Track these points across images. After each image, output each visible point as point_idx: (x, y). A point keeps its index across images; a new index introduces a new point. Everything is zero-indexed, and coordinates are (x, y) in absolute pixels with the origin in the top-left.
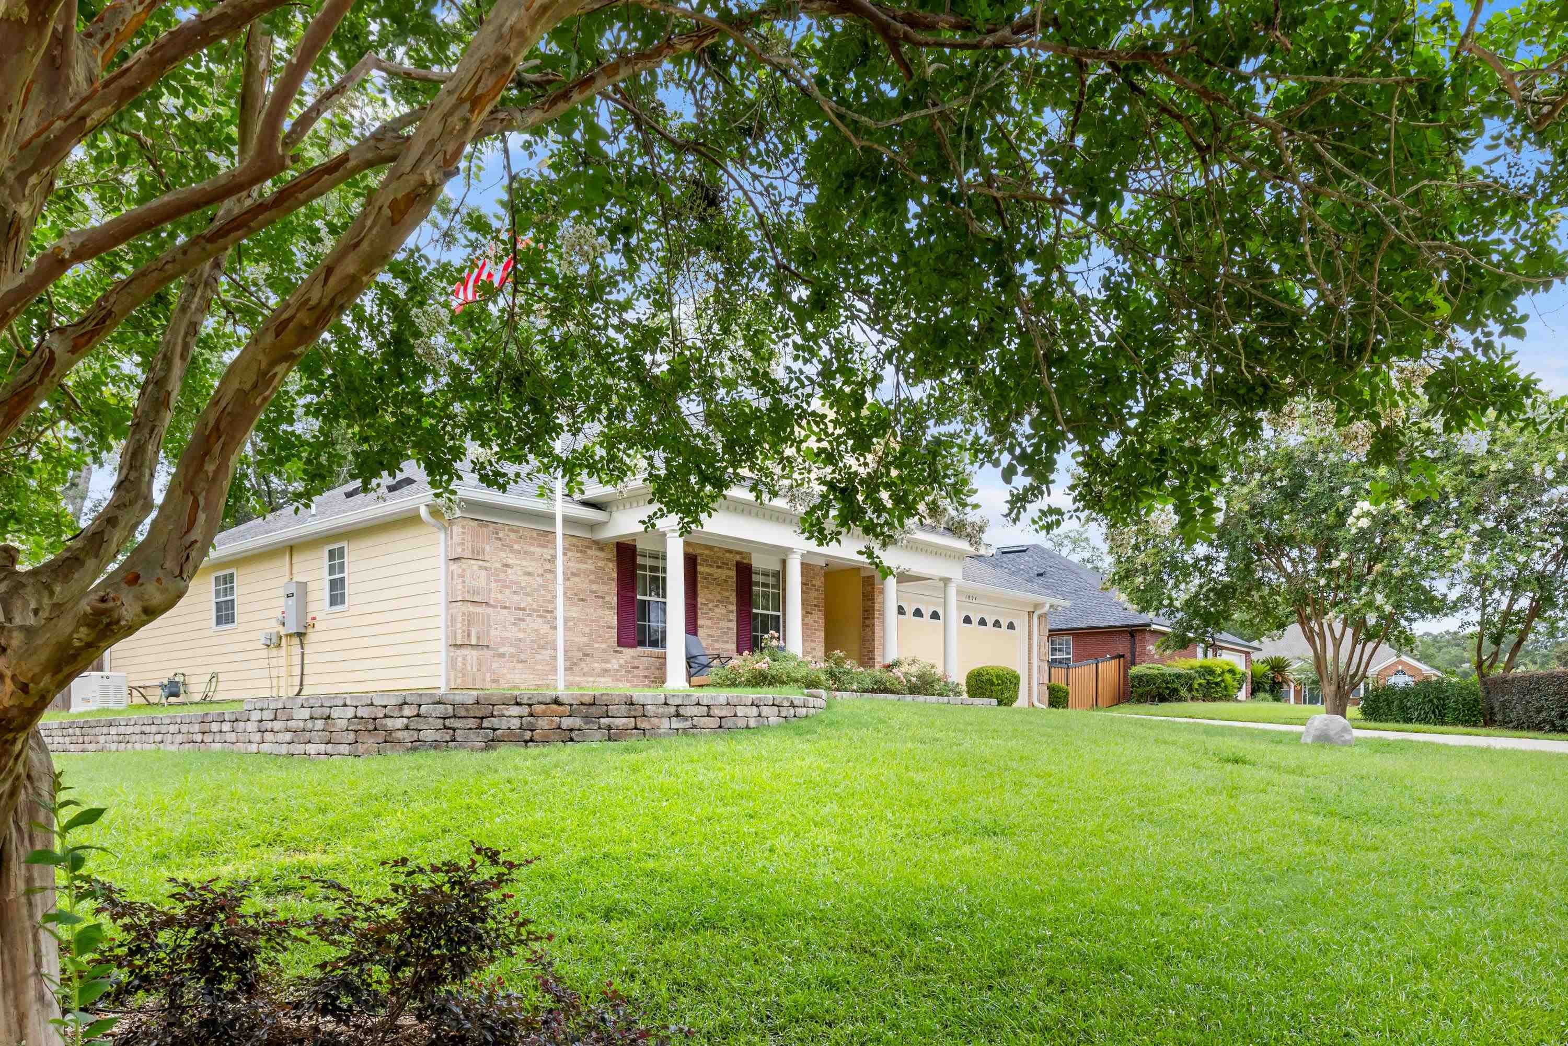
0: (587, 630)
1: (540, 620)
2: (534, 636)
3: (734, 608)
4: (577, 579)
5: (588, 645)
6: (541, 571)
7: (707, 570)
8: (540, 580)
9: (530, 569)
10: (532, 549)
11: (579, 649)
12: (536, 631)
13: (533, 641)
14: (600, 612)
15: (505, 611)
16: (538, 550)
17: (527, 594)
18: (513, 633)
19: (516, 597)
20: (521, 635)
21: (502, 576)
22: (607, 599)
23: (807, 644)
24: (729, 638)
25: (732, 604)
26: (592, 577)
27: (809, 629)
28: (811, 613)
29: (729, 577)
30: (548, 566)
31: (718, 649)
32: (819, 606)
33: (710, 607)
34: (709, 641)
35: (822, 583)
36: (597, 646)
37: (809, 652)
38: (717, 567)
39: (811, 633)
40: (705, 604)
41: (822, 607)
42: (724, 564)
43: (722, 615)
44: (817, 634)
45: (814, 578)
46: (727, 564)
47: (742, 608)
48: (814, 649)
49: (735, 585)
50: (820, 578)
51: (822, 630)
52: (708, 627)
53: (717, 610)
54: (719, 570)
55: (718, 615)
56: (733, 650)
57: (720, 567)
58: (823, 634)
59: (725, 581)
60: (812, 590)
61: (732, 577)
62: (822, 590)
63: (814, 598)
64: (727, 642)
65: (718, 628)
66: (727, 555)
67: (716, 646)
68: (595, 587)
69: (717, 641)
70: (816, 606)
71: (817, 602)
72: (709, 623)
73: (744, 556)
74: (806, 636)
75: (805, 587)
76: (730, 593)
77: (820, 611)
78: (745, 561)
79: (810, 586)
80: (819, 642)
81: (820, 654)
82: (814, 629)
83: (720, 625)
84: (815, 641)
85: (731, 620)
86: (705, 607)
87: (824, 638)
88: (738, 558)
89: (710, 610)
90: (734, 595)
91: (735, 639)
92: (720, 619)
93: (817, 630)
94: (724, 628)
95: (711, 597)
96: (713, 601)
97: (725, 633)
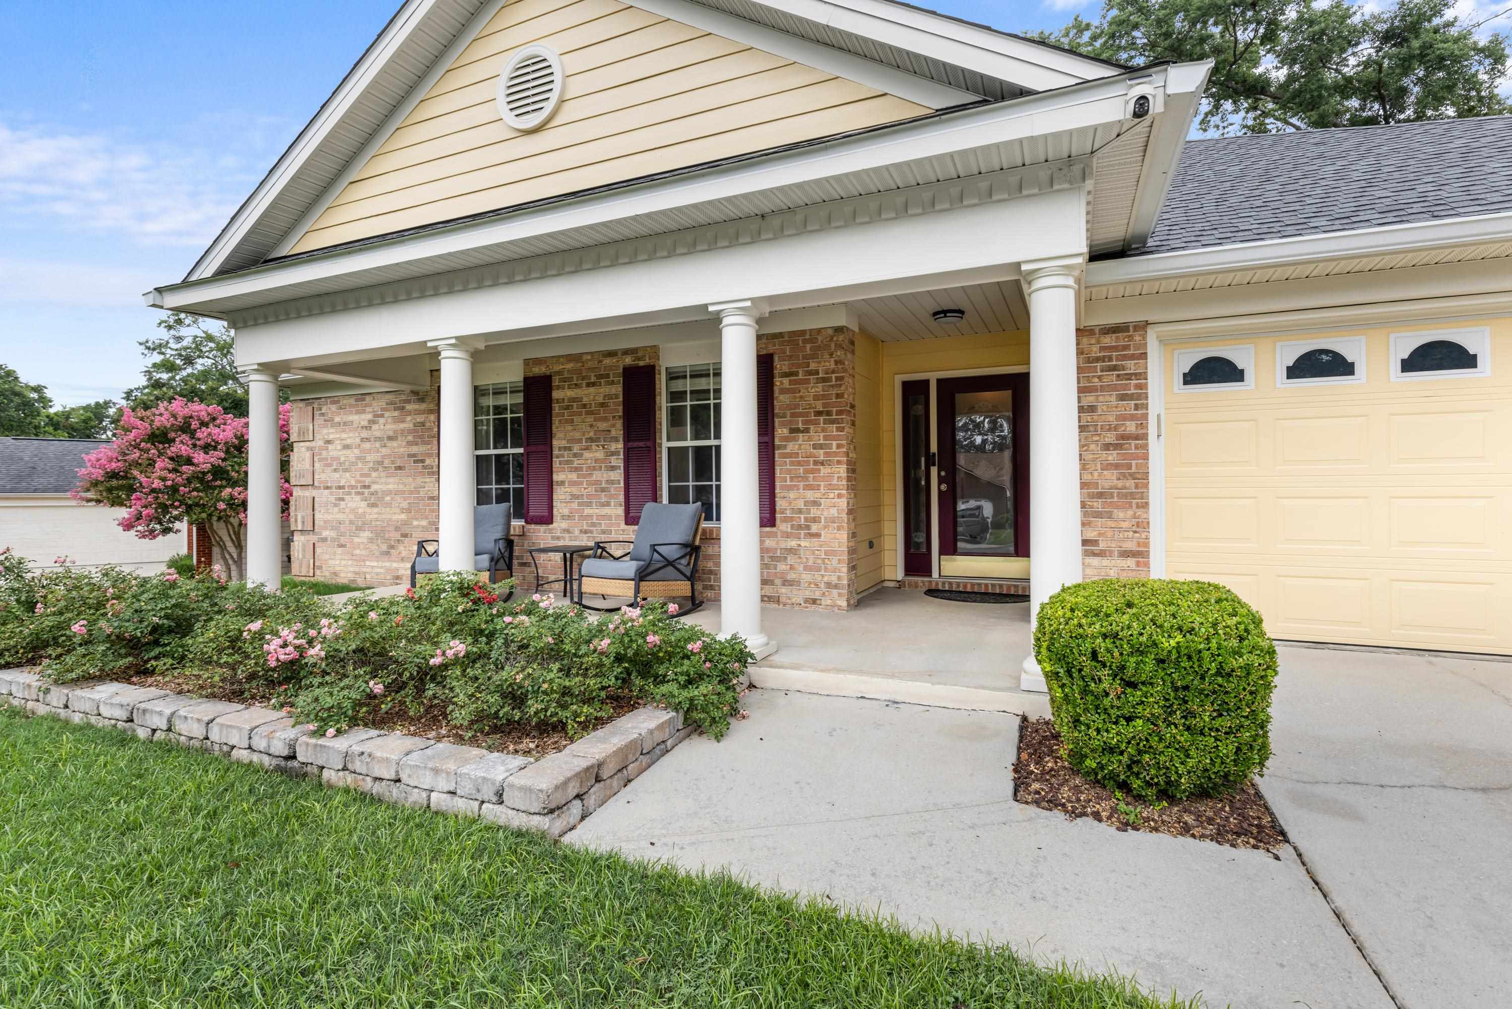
0: (405, 505)
1: (358, 498)
2: (352, 517)
3: (620, 445)
4: (395, 444)
5: (405, 523)
6: (358, 440)
7: (570, 393)
8: (356, 451)
9: (349, 442)
11: (397, 529)
12: (353, 511)
13: (351, 522)
14: (420, 480)
15: (327, 491)
16: (355, 418)
17: (346, 470)
18: (335, 515)
19: (337, 475)
20: (341, 517)
21: (324, 453)
22: (428, 462)
23: (792, 495)
24: (611, 497)
25: (616, 440)
26: (410, 438)
27: (799, 463)
28: (807, 430)
29: (610, 397)
30: (365, 434)
31: (591, 516)
32: (829, 413)
33: (576, 448)
34: (575, 505)
35: (836, 363)
36: (415, 523)
37: (800, 511)
38: (588, 385)
39: (807, 472)
40: (565, 448)
41: (839, 413)
42: (600, 377)
43: (596, 461)
44: (824, 471)
45: (814, 356)
46: (608, 376)
47: (636, 444)
48: (816, 503)
49: (621, 408)
50: (831, 355)
51: (839, 462)
52: (573, 483)
53: (587, 454)
54: (592, 390)
55: (589, 461)
56: (618, 516)
57: (594, 384)
58: (842, 470)
59: (602, 405)
60: (807, 382)
61: (617, 396)
62: (837, 379)
63: (816, 398)
64: (608, 504)
65: (590, 484)
66: (607, 361)
67: (587, 511)
68: (414, 449)
69: (589, 504)
70: (819, 413)
71: (824, 405)
72: (573, 476)
73: (640, 354)
74: (792, 479)
75: (786, 381)
76: (612, 422)
77: (833, 422)
78: (641, 363)
79: (800, 377)
80: (831, 487)
81: (834, 512)
82: (816, 463)
83: (594, 478)
84: (818, 488)
85: (613, 468)
86: (566, 453)
87: (849, 479)
88: (628, 360)
89: (575, 455)
90: (619, 424)
91: (622, 498)
92: (594, 469)
93: (822, 464)
94: (601, 481)
95: (577, 435)
96: (580, 441)
97: (604, 490)
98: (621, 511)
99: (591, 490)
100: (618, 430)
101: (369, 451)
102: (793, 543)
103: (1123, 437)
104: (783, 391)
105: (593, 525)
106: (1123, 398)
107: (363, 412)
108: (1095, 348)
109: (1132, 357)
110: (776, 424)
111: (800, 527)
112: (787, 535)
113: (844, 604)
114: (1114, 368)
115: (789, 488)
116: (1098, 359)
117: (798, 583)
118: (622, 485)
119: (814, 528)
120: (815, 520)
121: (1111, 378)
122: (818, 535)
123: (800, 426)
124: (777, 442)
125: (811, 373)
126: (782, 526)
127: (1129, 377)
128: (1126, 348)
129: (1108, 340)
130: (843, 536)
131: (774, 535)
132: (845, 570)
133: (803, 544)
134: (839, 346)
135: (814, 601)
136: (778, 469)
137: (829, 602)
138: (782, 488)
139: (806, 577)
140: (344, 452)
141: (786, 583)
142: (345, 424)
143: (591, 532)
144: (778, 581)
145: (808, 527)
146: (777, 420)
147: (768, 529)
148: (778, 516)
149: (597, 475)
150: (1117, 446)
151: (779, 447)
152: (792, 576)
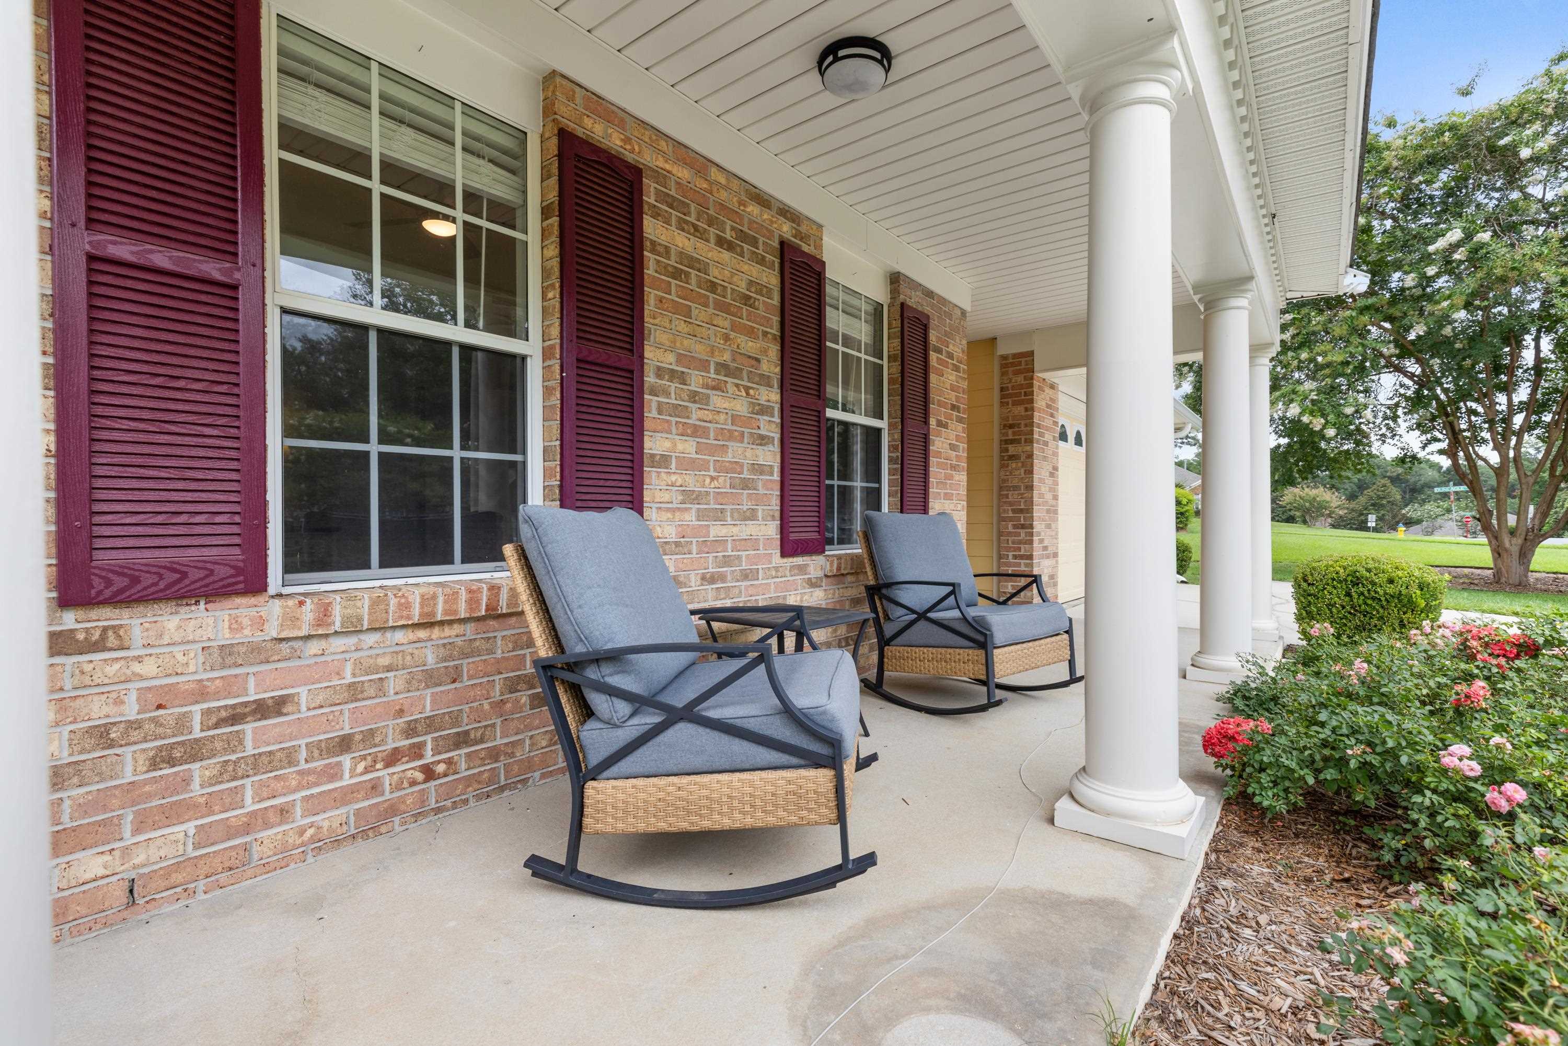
3: (771, 396)
24: (760, 501)
25: (764, 381)
29: (758, 288)
31: (721, 542)
33: (696, 381)
34: (690, 518)
38: (720, 242)
39: (946, 476)
40: (673, 375)
42: (743, 236)
43: (735, 419)
44: (956, 477)
46: (753, 241)
47: (798, 399)
49: (775, 322)
52: (687, 465)
53: (717, 401)
54: (725, 255)
55: (722, 417)
56: (767, 541)
57: (729, 246)
59: (744, 298)
60: (947, 365)
61: (769, 292)
64: (750, 516)
65: (722, 468)
66: (753, 210)
67: (716, 531)
69: (719, 515)
72: (687, 447)
73: (803, 227)
74: (937, 484)
76: (762, 342)
78: (804, 248)
79: (944, 355)
82: (951, 467)
83: (729, 457)
85: (763, 440)
86: (673, 386)
88: (788, 231)
89: (694, 397)
90: (774, 352)
91: (775, 504)
92: (731, 438)
93: (955, 468)
94: (742, 466)
95: (699, 350)
96: (703, 365)
97: (745, 484)
98: (773, 530)
99: (723, 482)
100: (770, 361)
105: (727, 561)
108: (1048, 397)
114: (1052, 416)
116: (1049, 406)
118: (776, 477)
121: (1051, 422)
129: (1051, 393)
149: (735, 452)
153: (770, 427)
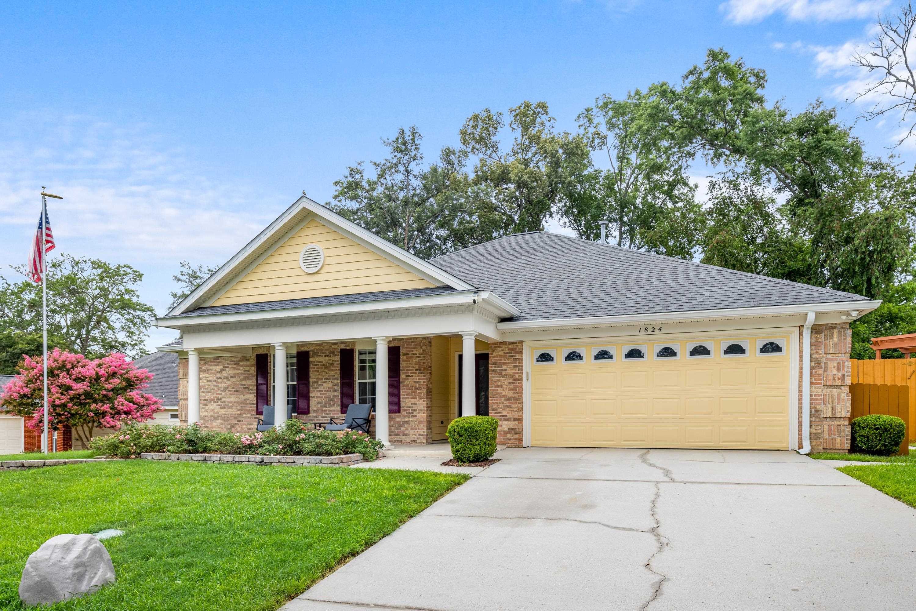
0: (239, 407)
1: (215, 404)
2: (212, 413)
3: (339, 381)
4: (234, 380)
5: (239, 415)
6: (215, 378)
7: (318, 359)
8: (214, 383)
9: (210, 379)
10: (211, 368)
11: (235, 418)
12: (212, 410)
13: (211, 416)
14: (246, 396)
16: (213, 368)
17: (208, 392)
20: (206, 413)
22: (251, 388)
23: (407, 401)
24: (335, 402)
25: (337, 379)
26: (242, 377)
27: (409, 389)
28: (412, 376)
29: (335, 361)
30: (219, 375)
31: (326, 411)
32: (420, 370)
33: (320, 383)
34: (319, 406)
35: (423, 351)
36: (244, 415)
37: (409, 407)
38: (325, 356)
39: (412, 392)
40: (315, 382)
41: (424, 370)
42: (331, 353)
43: (328, 388)
44: (418, 391)
45: (415, 348)
46: (334, 352)
47: (345, 381)
48: (415, 404)
49: (339, 366)
50: (421, 348)
51: (424, 388)
52: (318, 397)
53: (325, 385)
54: (327, 358)
55: (326, 388)
56: (338, 411)
57: (328, 356)
58: (425, 391)
59: (331, 364)
60: (412, 357)
61: (337, 361)
62: (424, 357)
63: (416, 364)
64: (334, 405)
65: (326, 397)
66: (334, 346)
67: (325, 409)
68: (244, 382)
69: (325, 406)
70: (417, 370)
71: (419, 367)
72: (319, 394)
73: (347, 344)
74: (406, 395)
75: (405, 357)
76: (335, 372)
77: (422, 373)
78: (348, 348)
79: (410, 355)
80: (421, 398)
81: (422, 407)
82: (415, 388)
83: (328, 395)
84: (416, 398)
85: (336, 391)
86: (315, 384)
87: (427, 395)
88: (343, 346)
89: (319, 385)
90: (339, 372)
91: (339, 403)
92: (328, 391)
93: (418, 389)
94: (331, 396)
95: (320, 377)
96: (322, 379)
97: (331, 400)
98: (339, 408)
99: (326, 400)
100: (338, 375)
101: (221, 383)
102: (407, 419)
103: (515, 380)
104: (404, 361)
105: (327, 414)
106: (515, 366)
107: (218, 365)
108: (507, 349)
109: (517, 353)
110: (401, 373)
111: (409, 413)
112: (405, 416)
113: (425, 441)
114: (512, 356)
115: (406, 398)
116: (507, 353)
117: (409, 435)
118: (340, 397)
119: (415, 413)
120: (415, 410)
121: (511, 360)
122: (416, 416)
123: (410, 374)
124: (401, 381)
125: (414, 354)
126: (403, 413)
127: (517, 359)
128: (516, 349)
129: (511, 347)
130: (425, 416)
131: (400, 416)
132: (425, 429)
133: (411, 419)
134: (424, 344)
135: (414, 441)
136: (401, 391)
137: (420, 441)
138: (403, 398)
139: (412, 432)
140: (208, 383)
141: (405, 435)
142: (208, 370)
143: (326, 417)
144: (401, 434)
145: (412, 413)
146: (401, 372)
147: (397, 414)
148: (401, 409)
149: (329, 394)
150: (513, 383)
151: (402, 383)
152: (406, 432)
153: (338, 388)
